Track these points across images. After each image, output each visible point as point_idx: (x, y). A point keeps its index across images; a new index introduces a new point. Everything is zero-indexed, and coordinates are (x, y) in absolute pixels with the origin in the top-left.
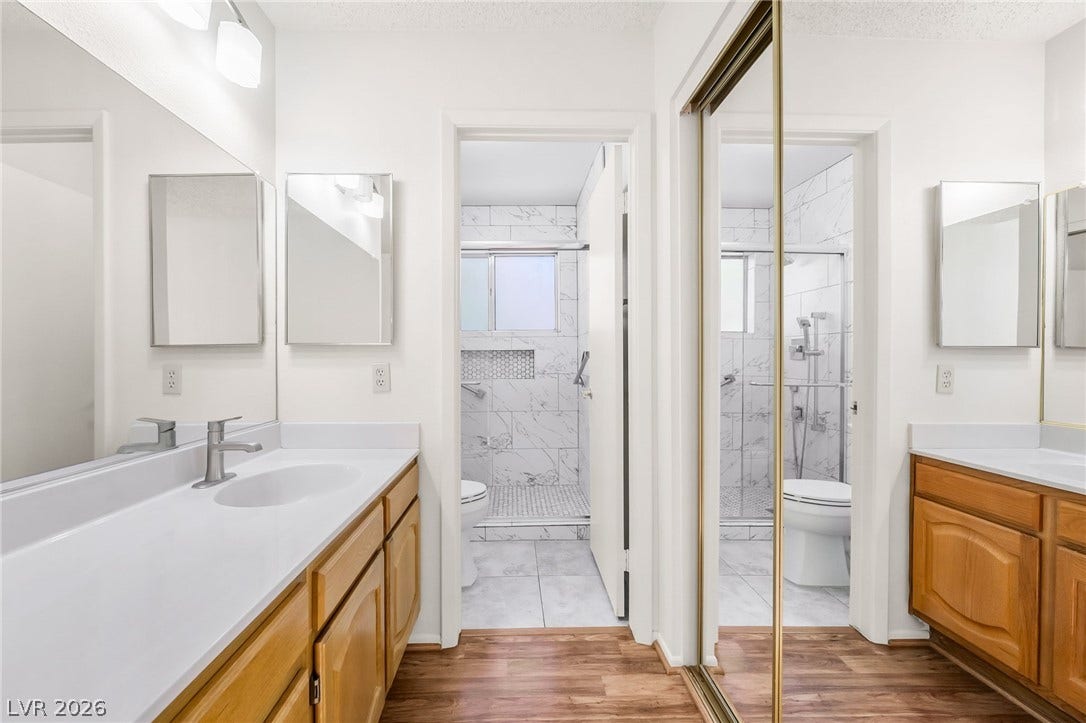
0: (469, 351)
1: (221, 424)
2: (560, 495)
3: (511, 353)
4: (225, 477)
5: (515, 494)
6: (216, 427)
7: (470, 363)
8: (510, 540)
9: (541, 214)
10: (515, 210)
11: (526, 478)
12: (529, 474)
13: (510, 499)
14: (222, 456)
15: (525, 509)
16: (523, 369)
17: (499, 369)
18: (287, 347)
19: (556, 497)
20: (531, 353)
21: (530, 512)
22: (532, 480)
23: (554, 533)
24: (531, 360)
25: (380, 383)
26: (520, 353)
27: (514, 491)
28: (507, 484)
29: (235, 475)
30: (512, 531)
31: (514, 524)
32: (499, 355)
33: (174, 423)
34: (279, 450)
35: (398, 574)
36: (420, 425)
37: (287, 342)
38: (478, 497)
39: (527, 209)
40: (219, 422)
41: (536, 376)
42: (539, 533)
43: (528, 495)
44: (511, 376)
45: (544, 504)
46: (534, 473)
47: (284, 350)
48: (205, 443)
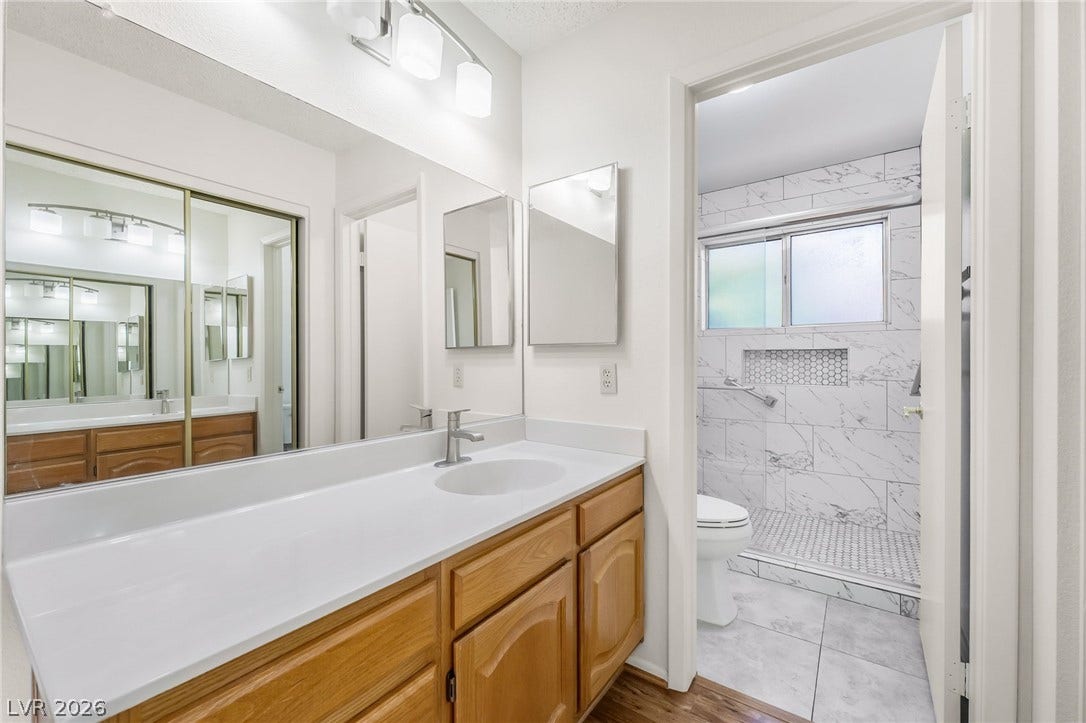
0: (756, 351)
1: (457, 413)
2: (884, 543)
3: (813, 353)
4: (460, 460)
5: (814, 529)
6: (453, 416)
7: (757, 364)
8: (793, 584)
9: (858, 171)
10: (821, 174)
11: (833, 512)
12: (838, 507)
13: (807, 532)
14: (458, 443)
15: (823, 551)
16: (831, 374)
17: (796, 373)
18: (530, 347)
19: (877, 546)
20: (843, 353)
21: (831, 558)
22: (844, 516)
23: (860, 595)
24: (844, 362)
25: (606, 383)
26: (825, 353)
27: (815, 525)
28: (805, 513)
29: (470, 459)
30: (796, 575)
31: (798, 567)
32: (796, 356)
33: (431, 411)
34: (524, 441)
35: (600, 591)
36: (646, 432)
37: (529, 344)
38: (735, 524)
39: (838, 169)
40: (455, 413)
41: (851, 383)
42: (835, 588)
43: (834, 534)
44: (813, 382)
45: (855, 552)
46: (846, 506)
47: (529, 350)
48: (447, 430)
